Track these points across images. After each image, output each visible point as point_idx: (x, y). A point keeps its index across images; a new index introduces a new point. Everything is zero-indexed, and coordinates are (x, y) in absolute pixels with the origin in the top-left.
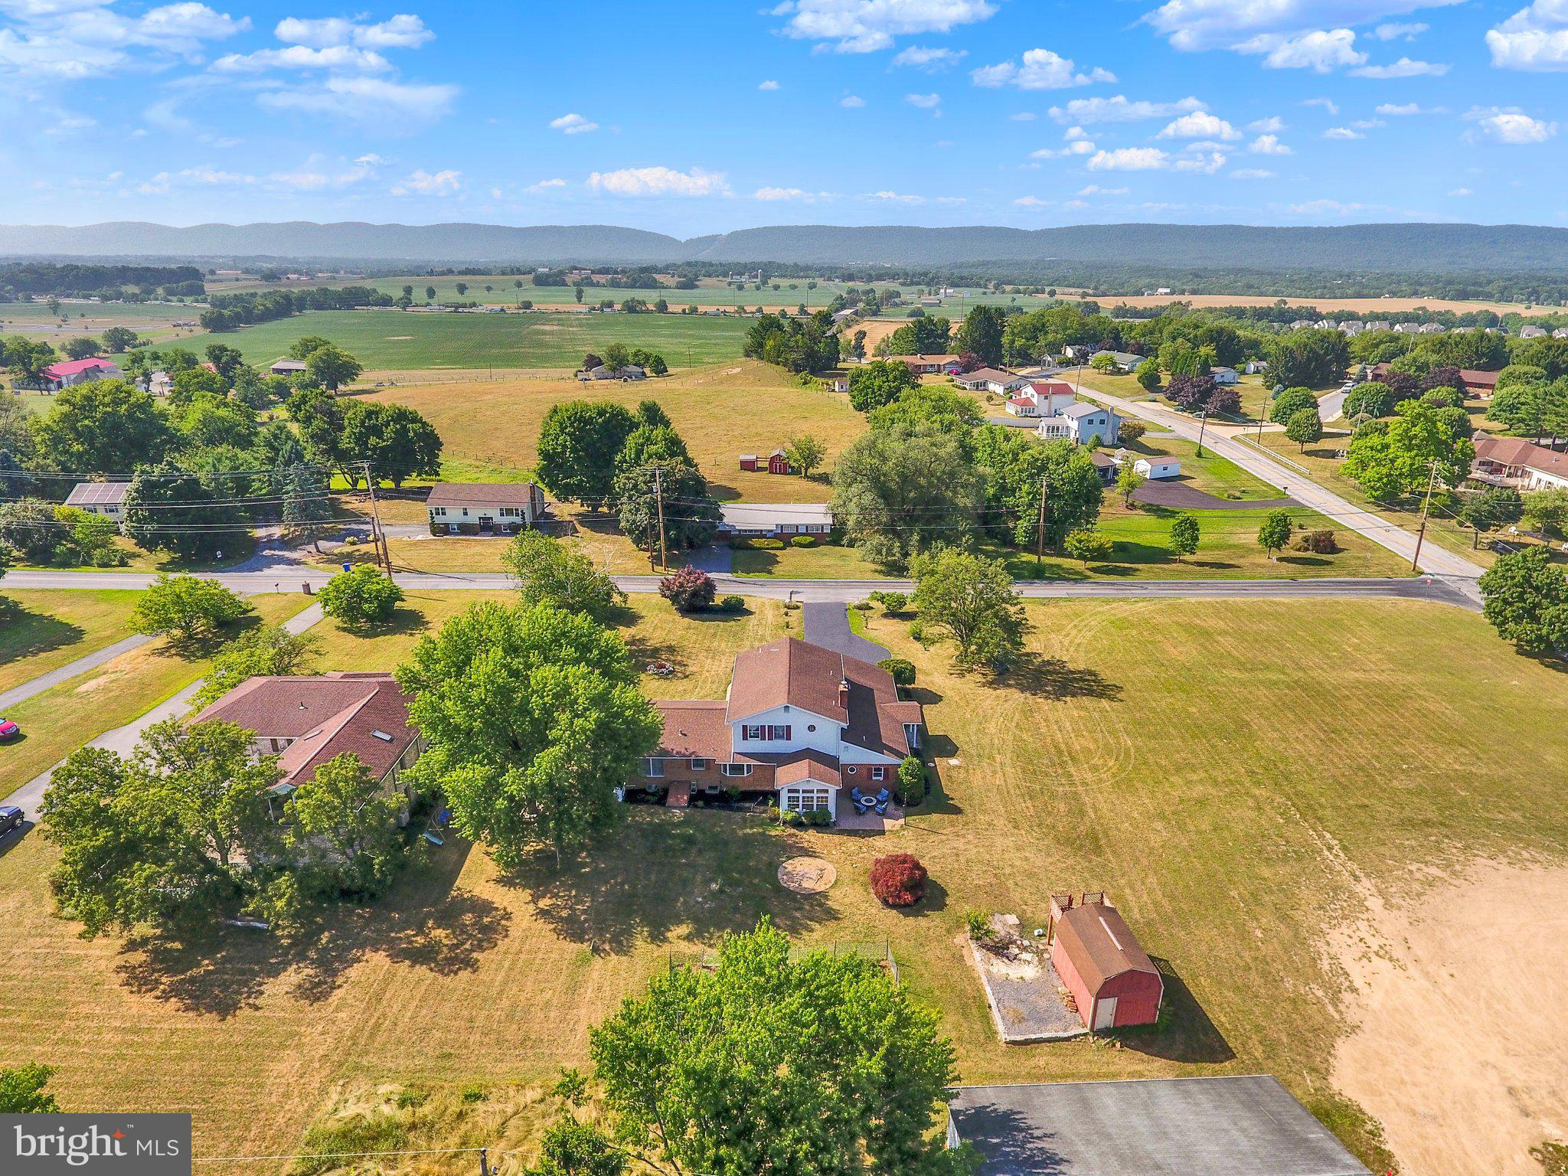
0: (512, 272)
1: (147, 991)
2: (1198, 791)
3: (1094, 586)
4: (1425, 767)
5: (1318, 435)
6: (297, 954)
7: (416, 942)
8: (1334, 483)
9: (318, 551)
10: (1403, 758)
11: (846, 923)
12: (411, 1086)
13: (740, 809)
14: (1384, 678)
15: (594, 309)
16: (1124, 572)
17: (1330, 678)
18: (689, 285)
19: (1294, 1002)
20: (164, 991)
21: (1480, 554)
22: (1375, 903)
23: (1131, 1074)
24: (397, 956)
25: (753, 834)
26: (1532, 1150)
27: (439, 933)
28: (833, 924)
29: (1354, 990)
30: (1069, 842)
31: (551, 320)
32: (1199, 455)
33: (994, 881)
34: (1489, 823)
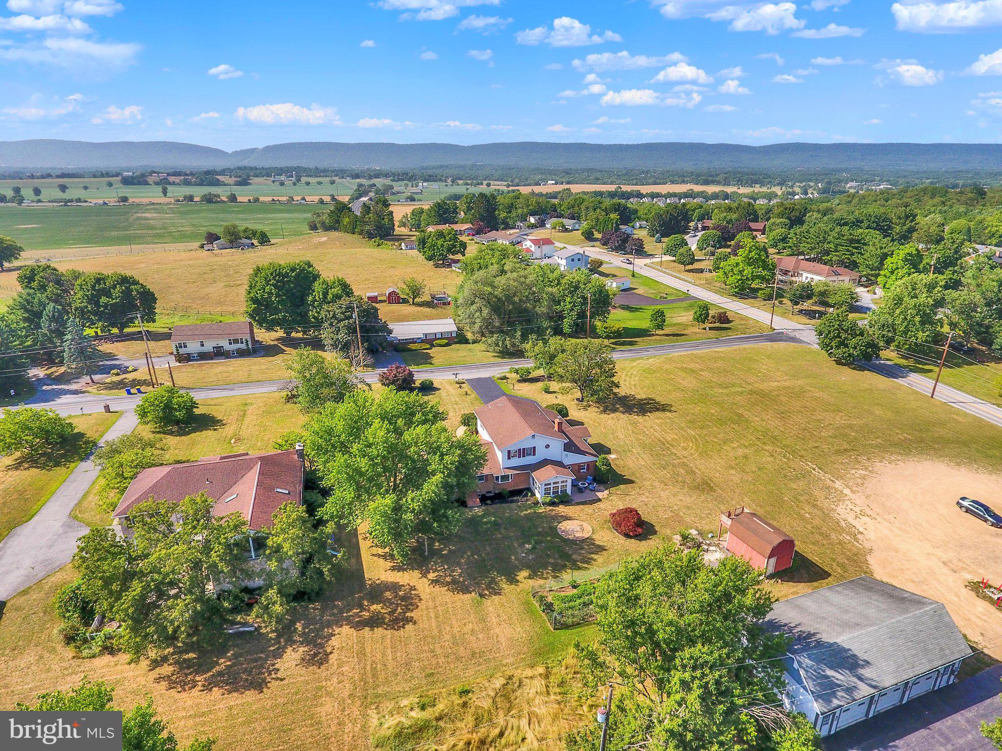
0: (102, 175)
1: (190, 689)
2: (740, 452)
3: (621, 353)
4: (831, 424)
5: (693, 261)
6: (286, 642)
7: (365, 615)
8: (708, 285)
9: (93, 382)
10: (819, 421)
11: (611, 551)
12: (421, 696)
13: (512, 502)
14: (787, 384)
15: (179, 201)
16: (631, 344)
17: (765, 386)
18: (244, 183)
19: (840, 544)
20: (204, 686)
21: (796, 317)
22: (847, 491)
23: (792, 593)
24: (357, 626)
25: (529, 513)
26: (966, 586)
27: (376, 607)
28: (604, 553)
29: (861, 533)
30: (697, 488)
31: (146, 210)
32: (633, 276)
33: (673, 514)
34: (871, 446)
